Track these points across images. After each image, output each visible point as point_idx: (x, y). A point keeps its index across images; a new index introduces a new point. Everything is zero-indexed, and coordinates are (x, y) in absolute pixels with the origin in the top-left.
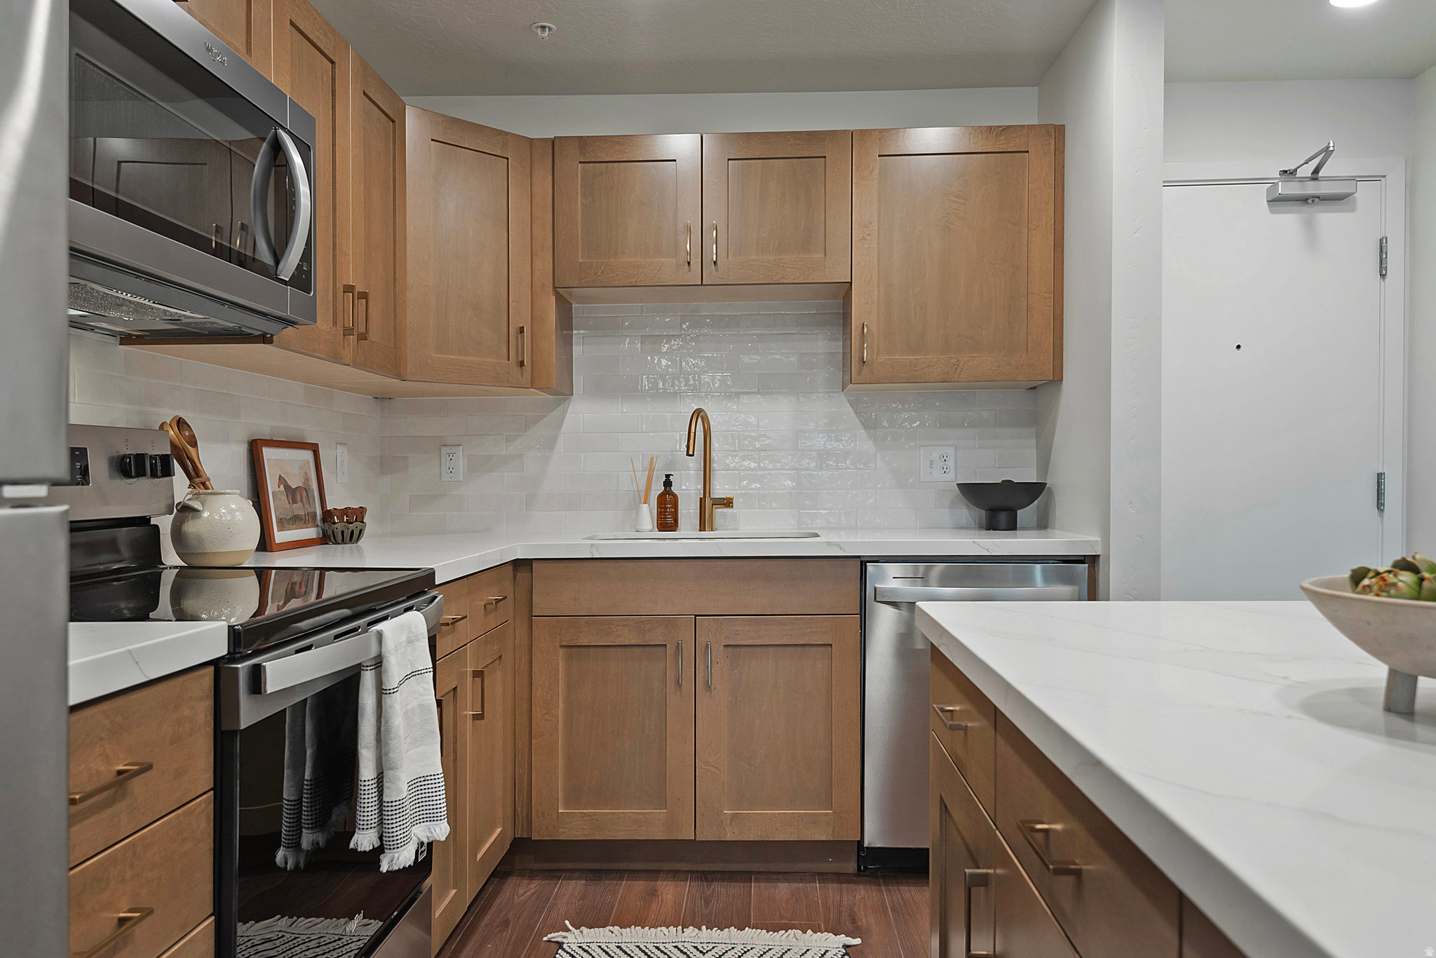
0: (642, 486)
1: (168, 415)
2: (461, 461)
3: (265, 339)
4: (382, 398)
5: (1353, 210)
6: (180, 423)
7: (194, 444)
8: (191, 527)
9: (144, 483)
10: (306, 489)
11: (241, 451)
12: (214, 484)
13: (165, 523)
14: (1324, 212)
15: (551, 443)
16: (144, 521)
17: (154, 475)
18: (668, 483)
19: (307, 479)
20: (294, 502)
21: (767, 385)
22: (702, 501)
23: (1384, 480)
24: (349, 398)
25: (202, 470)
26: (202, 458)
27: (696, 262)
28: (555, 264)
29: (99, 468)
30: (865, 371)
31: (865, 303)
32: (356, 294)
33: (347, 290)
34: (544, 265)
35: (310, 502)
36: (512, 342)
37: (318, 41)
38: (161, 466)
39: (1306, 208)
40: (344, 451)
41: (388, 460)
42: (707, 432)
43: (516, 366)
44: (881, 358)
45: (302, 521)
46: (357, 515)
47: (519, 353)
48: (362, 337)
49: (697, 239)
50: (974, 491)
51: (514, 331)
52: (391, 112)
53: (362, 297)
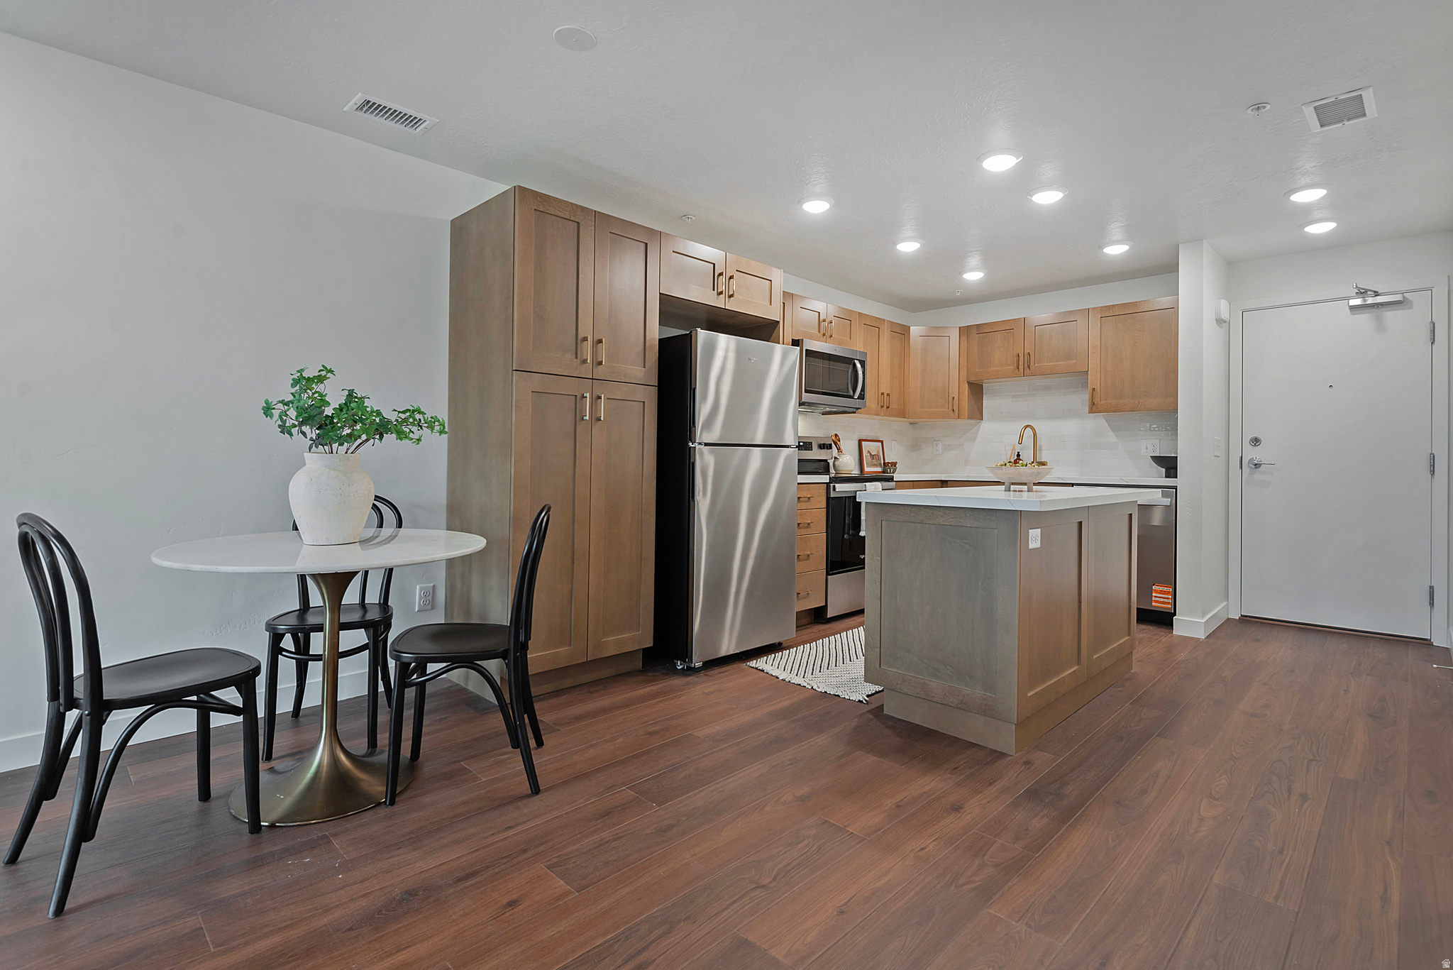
1: (833, 434)
2: (940, 447)
3: (854, 413)
4: (914, 424)
5: (1411, 307)
6: (836, 435)
7: (839, 441)
8: (836, 463)
9: (824, 451)
10: (878, 455)
11: (857, 442)
12: (844, 451)
13: (831, 462)
14: (1388, 311)
15: (973, 440)
16: (826, 461)
17: (827, 449)
18: (1018, 455)
19: (878, 451)
20: (873, 459)
21: (1065, 415)
22: (1033, 462)
23: (1434, 457)
24: (898, 424)
25: (842, 447)
26: (842, 444)
27: (1021, 367)
28: (967, 372)
29: (815, 447)
30: (1094, 408)
31: (1094, 379)
32: (885, 395)
33: (883, 394)
34: (964, 373)
35: (879, 459)
36: (950, 402)
37: (873, 324)
38: (830, 447)
39: (1375, 310)
40: (895, 442)
41: (915, 446)
42: (1035, 434)
43: (952, 412)
44: (1102, 402)
45: (875, 465)
46: (894, 464)
47: (953, 406)
48: (888, 407)
49: (1021, 358)
50: (1159, 460)
51: (951, 399)
52: (903, 332)
53: (888, 395)
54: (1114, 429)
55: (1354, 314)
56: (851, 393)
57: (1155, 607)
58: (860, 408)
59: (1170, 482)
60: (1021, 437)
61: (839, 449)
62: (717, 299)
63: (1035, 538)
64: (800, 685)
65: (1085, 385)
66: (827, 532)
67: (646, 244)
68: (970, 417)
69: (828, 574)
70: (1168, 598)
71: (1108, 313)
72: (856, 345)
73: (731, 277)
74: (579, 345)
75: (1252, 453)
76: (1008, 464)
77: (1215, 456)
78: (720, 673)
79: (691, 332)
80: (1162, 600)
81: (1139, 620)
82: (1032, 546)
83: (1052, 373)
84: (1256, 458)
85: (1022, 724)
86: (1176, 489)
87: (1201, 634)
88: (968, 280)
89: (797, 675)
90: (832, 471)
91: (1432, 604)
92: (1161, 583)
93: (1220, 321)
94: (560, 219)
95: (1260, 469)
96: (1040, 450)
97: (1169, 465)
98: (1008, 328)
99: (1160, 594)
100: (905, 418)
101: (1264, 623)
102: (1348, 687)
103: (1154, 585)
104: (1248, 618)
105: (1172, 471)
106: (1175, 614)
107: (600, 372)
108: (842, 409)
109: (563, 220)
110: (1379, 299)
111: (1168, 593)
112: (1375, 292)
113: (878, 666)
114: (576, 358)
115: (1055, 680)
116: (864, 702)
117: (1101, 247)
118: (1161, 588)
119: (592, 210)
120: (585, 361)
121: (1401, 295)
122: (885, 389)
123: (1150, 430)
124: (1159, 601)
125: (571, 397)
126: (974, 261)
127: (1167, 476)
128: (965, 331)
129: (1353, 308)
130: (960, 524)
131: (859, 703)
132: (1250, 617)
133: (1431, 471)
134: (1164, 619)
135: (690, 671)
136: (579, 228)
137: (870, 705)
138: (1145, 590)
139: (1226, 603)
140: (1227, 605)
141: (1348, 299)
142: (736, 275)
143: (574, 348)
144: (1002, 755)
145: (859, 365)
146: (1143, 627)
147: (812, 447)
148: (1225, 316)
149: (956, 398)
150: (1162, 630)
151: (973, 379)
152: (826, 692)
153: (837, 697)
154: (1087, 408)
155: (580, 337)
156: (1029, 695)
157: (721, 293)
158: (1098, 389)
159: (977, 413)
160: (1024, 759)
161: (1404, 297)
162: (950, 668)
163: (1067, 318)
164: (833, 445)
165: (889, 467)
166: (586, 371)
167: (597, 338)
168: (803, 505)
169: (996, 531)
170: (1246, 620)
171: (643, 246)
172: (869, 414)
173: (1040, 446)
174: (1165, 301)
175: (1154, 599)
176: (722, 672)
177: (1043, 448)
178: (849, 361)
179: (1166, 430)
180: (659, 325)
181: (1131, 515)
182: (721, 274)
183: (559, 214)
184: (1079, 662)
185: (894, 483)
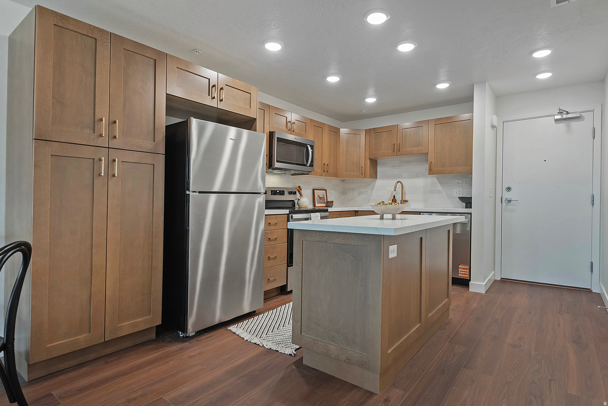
0: (389, 198)
1: (297, 186)
2: (356, 193)
3: (308, 174)
4: (343, 181)
5: (583, 120)
6: (299, 187)
7: (301, 190)
8: (299, 202)
9: (292, 195)
10: (323, 198)
11: (312, 190)
13: (296, 201)
15: (373, 189)
16: (293, 201)
17: (294, 194)
18: (394, 197)
19: (324, 195)
20: (321, 199)
21: (417, 176)
22: (401, 201)
23: (594, 196)
24: (335, 181)
25: (302, 193)
26: (303, 192)
27: (396, 151)
28: (369, 154)
29: (286, 193)
30: (431, 172)
31: (431, 157)
32: (326, 165)
33: (324, 164)
34: (367, 154)
35: (324, 199)
36: (361, 169)
37: (319, 126)
38: (295, 193)
39: (567, 121)
40: (333, 191)
41: (344, 193)
42: (402, 186)
43: (361, 174)
44: (435, 169)
45: (322, 203)
46: (332, 202)
47: (362, 171)
48: (327, 172)
49: (396, 146)
50: (462, 199)
51: (361, 167)
52: (336, 131)
53: (327, 165)
54: (441, 183)
55: (556, 124)
56: (305, 162)
57: (460, 276)
58: (311, 172)
59: (468, 210)
60: (395, 187)
61: (301, 195)
62: (212, 101)
63: (393, 251)
64: (256, 343)
65: (427, 160)
66: (288, 242)
67: (155, 60)
68: (371, 177)
69: (288, 266)
70: (467, 272)
71: (439, 122)
72: (309, 137)
73: (222, 89)
74: (96, 124)
75: (507, 195)
76: (381, 203)
77: (490, 197)
78: (206, 338)
79: (187, 120)
80: (464, 273)
81: (453, 283)
82: (391, 256)
83: (410, 154)
84: (509, 197)
85: (384, 373)
86: (471, 214)
87: (483, 291)
88: (368, 102)
89: (256, 336)
90: (297, 206)
91: (592, 271)
92: (464, 264)
93: (493, 127)
94: (79, 35)
95: (511, 203)
96: (405, 194)
97: (468, 202)
98: (390, 130)
99: (463, 269)
100: (337, 177)
101: (512, 282)
102: (559, 322)
103: (460, 265)
104: (504, 280)
105: (469, 205)
106: (470, 280)
107: (115, 143)
108: (300, 172)
109: (82, 35)
110: (569, 116)
111: (466, 269)
112: (567, 112)
113: (300, 334)
114: (94, 133)
115: (406, 337)
116: (293, 355)
117: (435, 85)
118: (463, 267)
119: (108, 32)
120: (101, 135)
121: (580, 113)
122: (326, 161)
123: (458, 184)
124: (462, 274)
125: (90, 160)
126: (371, 91)
127: (466, 207)
128: (368, 132)
129: (556, 120)
130: (348, 243)
131: (290, 356)
132: (505, 279)
133: (592, 204)
134: (464, 283)
135: (187, 338)
136: (96, 42)
137: (296, 357)
138: (455, 268)
139: (494, 272)
140: (495, 273)
141: (554, 116)
142: (225, 88)
143: (93, 125)
144: (372, 394)
145: (310, 148)
146: (455, 287)
147: (284, 194)
148: (495, 124)
149: (363, 167)
150: (464, 288)
151: (372, 157)
152: (271, 349)
153: (277, 352)
154: (428, 172)
155: (96, 118)
156: (389, 352)
157: (214, 98)
158: (433, 162)
159: (374, 175)
160: (385, 397)
161: (581, 115)
162: (341, 336)
163: (419, 125)
164: (297, 192)
165: (330, 204)
166: (103, 142)
167: (112, 119)
168: (272, 228)
169: (369, 247)
170: (504, 281)
171: (152, 62)
172: (317, 175)
173: (405, 192)
174: (466, 116)
175: (460, 272)
176: (209, 337)
177: (406, 193)
178: (304, 145)
179: (466, 183)
180: (166, 115)
181: (449, 231)
182: (214, 86)
183: (78, 30)
184: (420, 322)
185: (328, 213)
